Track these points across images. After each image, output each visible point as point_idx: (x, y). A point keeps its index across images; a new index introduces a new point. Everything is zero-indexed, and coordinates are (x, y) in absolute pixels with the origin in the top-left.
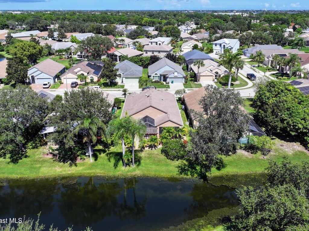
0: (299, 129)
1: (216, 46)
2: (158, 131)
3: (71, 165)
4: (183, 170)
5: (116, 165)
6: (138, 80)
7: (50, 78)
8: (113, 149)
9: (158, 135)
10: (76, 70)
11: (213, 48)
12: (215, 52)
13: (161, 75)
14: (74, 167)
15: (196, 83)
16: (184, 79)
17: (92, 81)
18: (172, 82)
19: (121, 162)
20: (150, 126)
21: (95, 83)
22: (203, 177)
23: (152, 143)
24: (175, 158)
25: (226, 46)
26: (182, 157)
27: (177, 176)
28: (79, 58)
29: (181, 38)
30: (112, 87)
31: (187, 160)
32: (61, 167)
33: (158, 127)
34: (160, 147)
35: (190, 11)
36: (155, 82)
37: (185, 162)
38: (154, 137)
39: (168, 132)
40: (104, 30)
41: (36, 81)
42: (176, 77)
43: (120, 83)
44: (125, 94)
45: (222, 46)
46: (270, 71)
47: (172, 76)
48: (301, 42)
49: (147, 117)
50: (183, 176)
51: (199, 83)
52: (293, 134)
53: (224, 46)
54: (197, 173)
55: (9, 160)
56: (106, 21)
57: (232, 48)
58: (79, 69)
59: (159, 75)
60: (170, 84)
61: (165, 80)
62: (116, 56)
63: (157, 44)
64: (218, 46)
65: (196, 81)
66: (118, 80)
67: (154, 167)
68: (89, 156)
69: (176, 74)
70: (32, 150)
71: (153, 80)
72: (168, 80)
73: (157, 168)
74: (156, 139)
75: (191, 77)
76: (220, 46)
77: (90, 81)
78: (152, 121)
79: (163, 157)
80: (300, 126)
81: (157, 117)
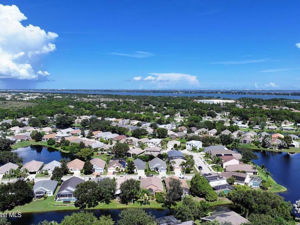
0: (202, 193)
1: (188, 145)
2: (154, 194)
3: (126, 205)
4: (163, 206)
5: (141, 205)
6: (144, 170)
7: (102, 170)
8: (139, 200)
9: (154, 195)
10: (114, 165)
11: (186, 146)
12: (187, 148)
13: (155, 168)
14: (127, 205)
15: (172, 171)
16: (166, 170)
17: (122, 171)
18: (161, 171)
19: (142, 204)
20: (152, 192)
21: (124, 172)
22: (169, 208)
23: (152, 198)
24: (160, 202)
25: (193, 146)
26: (163, 202)
27: (161, 208)
28: (108, 154)
29: (168, 135)
30: (132, 174)
31: (164, 203)
32: (123, 205)
33: (154, 193)
34: (155, 199)
35: (180, 92)
36: (152, 171)
37: (164, 204)
38: (153, 196)
39: (158, 194)
40: (118, 130)
41: (95, 171)
42: (163, 169)
43: (135, 172)
44: (140, 178)
45: (191, 145)
46: (212, 164)
47: (160, 168)
48: (235, 144)
49: (150, 188)
50: (163, 208)
51: (173, 172)
52: (201, 194)
53: (192, 145)
54: (167, 207)
55: (105, 203)
56: (114, 116)
57: (197, 147)
58: (116, 165)
59: (154, 168)
60: (160, 172)
61: (157, 170)
62: (130, 154)
63: (152, 143)
64: (189, 145)
65: (172, 170)
66: (135, 171)
67: (153, 205)
68: (132, 202)
69: (162, 167)
70: (112, 200)
71: (152, 170)
72: (159, 170)
73: (154, 206)
74: (154, 196)
75: (170, 168)
76: (190, 145)
77: (121, 171)
78: (152, 190)
79: (156, 202)
80: (202, 192)
81: (154, 189)
